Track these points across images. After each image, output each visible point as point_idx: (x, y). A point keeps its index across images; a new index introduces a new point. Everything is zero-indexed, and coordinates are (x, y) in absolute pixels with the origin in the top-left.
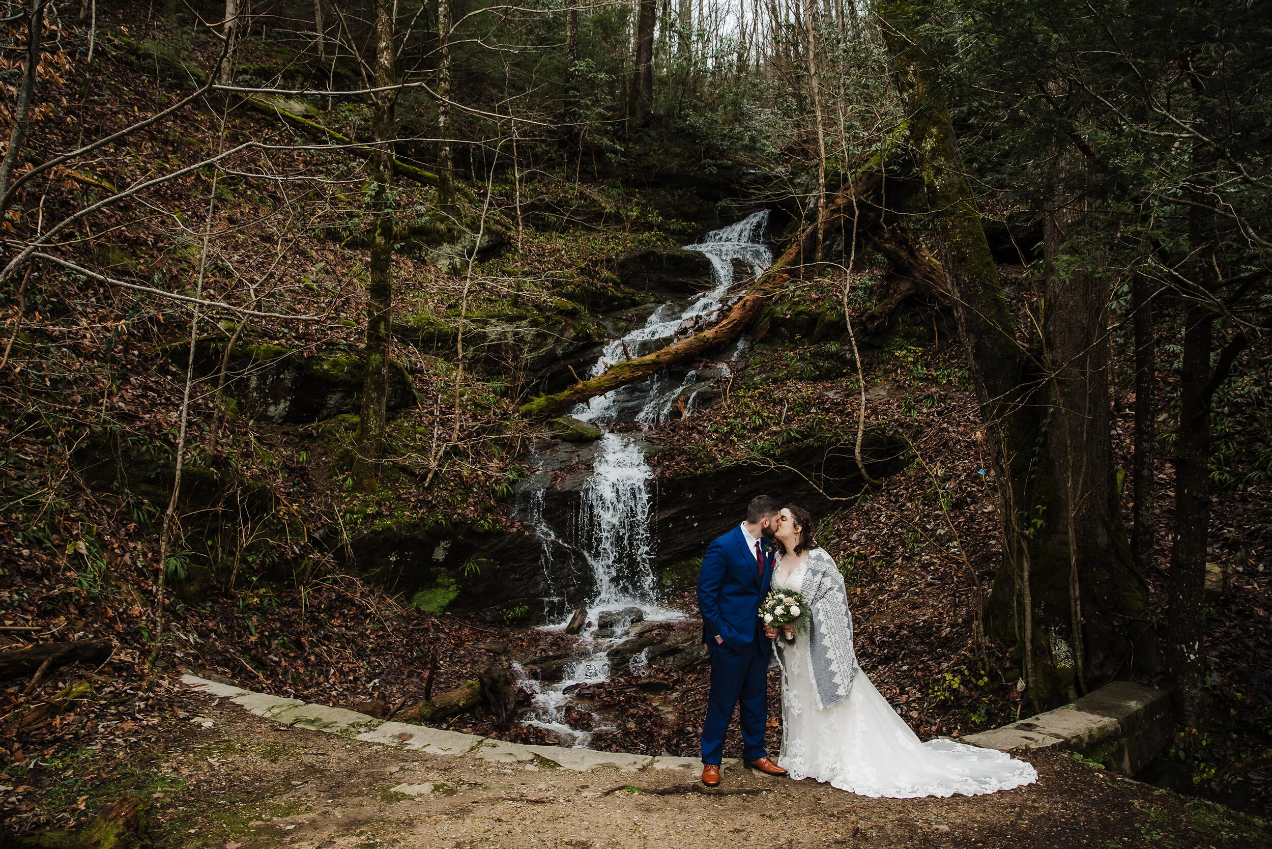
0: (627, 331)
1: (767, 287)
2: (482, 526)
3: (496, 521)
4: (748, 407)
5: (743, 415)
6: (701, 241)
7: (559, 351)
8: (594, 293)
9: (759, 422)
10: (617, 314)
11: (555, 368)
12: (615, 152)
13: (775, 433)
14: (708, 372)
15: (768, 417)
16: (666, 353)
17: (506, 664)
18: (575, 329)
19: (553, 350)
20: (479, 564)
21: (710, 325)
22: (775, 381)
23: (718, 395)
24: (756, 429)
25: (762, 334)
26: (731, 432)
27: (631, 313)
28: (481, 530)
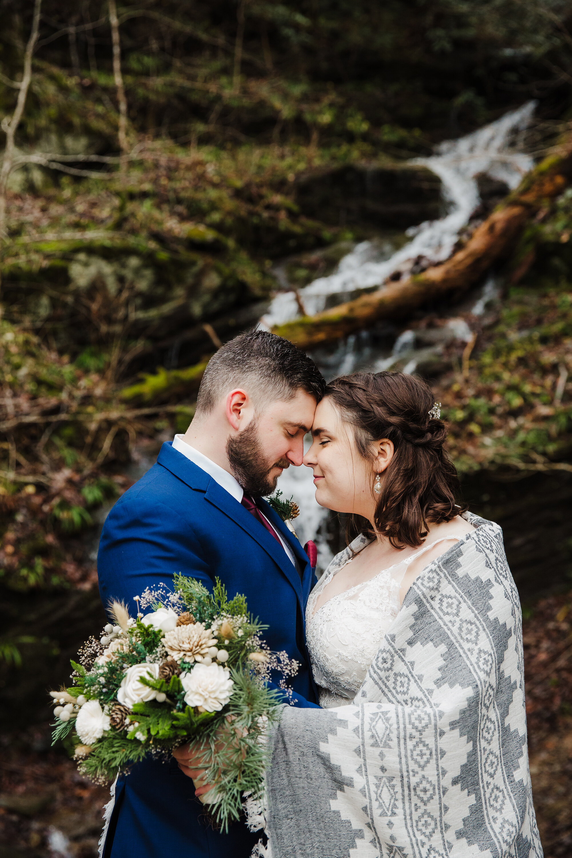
0: (307, 281)
1: (529, 198)
2: (25, 579)
3: (49, 572)
4: (498, 378)
5: (489, 393)
6: (429, 153)
7: (197, 309)
8: (256, 228)
9: (517, 402)
10: (295, 259)
11: (189, 334)
12: (297, 27)
13: (546, 418)
14: (433, 335)
15: (534, 394)
16: (365, 305)
17: (35, 838)
18: (220, 272)
19: (184, 309)
20: (21, 647)
21: (438, 264)
22: (544, 340)
23: (448, 369)
24: (515, 413)
25: (520, 272)
26: (470, 418)
27: (315, 256)
28: (20, 586)
